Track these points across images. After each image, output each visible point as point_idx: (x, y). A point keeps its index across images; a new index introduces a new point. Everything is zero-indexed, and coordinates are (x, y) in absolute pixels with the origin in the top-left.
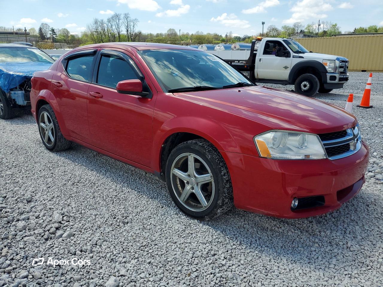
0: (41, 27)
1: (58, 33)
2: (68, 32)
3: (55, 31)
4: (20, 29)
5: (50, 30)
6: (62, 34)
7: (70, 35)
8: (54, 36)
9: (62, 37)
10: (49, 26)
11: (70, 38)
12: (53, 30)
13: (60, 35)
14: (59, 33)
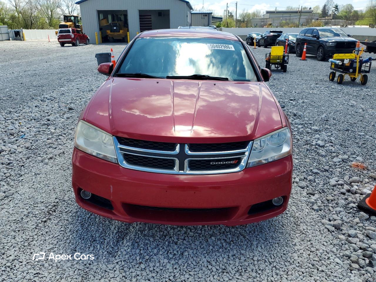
0: (326, 4)
1: (340, 10)
2: (352, 7)
3: (339, 7)
4: (305, 8)
5: (334, 6)
6: (345, 10)
7: (353, 11)
8: (336, 12)
9: (344, 14)
10: (334, 3)
11: (352, 14)
12: (336, 7)
13: (343, 11)
14: (343, 9)
